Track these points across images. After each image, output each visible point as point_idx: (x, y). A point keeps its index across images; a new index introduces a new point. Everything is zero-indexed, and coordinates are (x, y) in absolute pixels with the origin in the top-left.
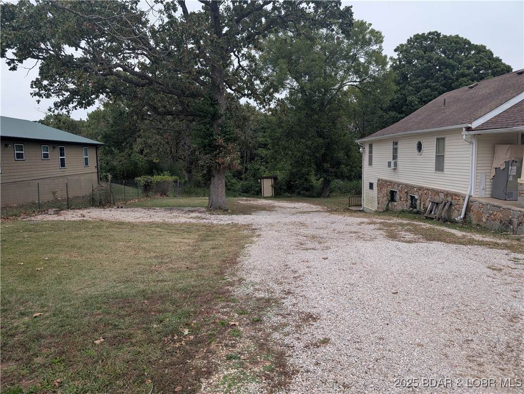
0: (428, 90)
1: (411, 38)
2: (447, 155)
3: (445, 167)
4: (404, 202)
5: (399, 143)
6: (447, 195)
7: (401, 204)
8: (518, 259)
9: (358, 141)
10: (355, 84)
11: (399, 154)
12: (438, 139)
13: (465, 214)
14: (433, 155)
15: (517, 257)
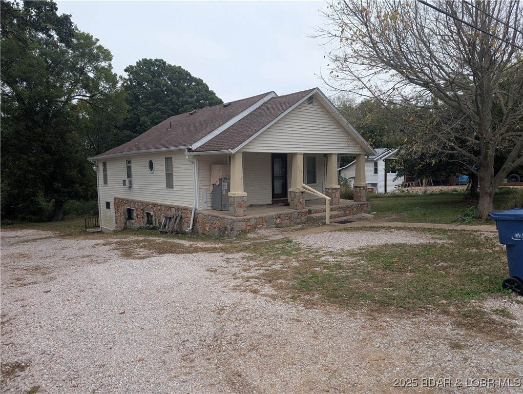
0: (158, 113)
1: (140, 61)
2: (175, 173)
3: (174, 184)
4: (141, 219)
5: (132, 162)
6: (177, 209)
7: (138, 221)
8: (229, 259)
9: (90, 159)
10: (86, 98)
11: (132, 172)
12: (166, 158)
13: (193, 225)
14: (163, 173)
15: (229, 257)
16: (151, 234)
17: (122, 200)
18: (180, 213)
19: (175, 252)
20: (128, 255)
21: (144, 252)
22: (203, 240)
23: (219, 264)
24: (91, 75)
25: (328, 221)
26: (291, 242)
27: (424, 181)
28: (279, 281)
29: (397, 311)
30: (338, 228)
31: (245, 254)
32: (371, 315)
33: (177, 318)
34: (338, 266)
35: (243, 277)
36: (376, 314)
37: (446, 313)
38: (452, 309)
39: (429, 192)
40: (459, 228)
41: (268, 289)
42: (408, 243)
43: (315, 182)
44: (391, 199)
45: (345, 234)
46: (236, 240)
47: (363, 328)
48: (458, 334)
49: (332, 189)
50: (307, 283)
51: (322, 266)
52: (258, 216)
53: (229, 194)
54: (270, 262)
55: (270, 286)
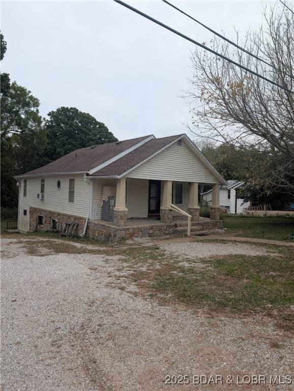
0: (70, 146)
1: (59, 109)
2: (76, 191)
3: (75, 199)
4: (48, 224)
5: (45, 181)
6: (75, 219)
8: (108, 260)
11: (45, 189)
12: (70, 180)
13: (86, 232)
14: (67, 191)
15: (108, 258)
16: (53, 237)
17: (36, 209)
18: (77, 221)
19: (68, 252)
20: (32, 252)
21: (45, 250)
22: (92, 243)
23: (100, 263)
24: (23, 116)
25: (189, 233)
26: (157, 248)
27: (265, 206)
28: (142, 281)
29: (231, 312)
30: (196, 240)
31: (121, 256)
32: (209, 314)
33: (56, 308)
34: (191, 270)
35: (115, 276)
36: (214, 313)
37: (270, 315)
38: (275, 312)
39: (268, 215)
40: (288, 244)
41: (133, 288)
42: (248, 255)
43: (181, 203)
44: (239, 218)
45: (201, 244)
46: (116, 245)
47: (202, 324)
48: (277, 334)
49: (194, 209)
50: (164, 283)
51: (179, 270)
52: (135, 227)
53: (114, 209)
54: (139, 264)
55: (135, 285)
